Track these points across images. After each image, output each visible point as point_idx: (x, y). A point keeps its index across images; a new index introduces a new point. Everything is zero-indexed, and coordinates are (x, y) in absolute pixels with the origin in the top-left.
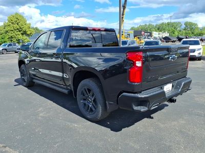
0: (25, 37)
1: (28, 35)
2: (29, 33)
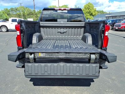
0: (91, 17)
1: (93, 16)
2: (93, 14)
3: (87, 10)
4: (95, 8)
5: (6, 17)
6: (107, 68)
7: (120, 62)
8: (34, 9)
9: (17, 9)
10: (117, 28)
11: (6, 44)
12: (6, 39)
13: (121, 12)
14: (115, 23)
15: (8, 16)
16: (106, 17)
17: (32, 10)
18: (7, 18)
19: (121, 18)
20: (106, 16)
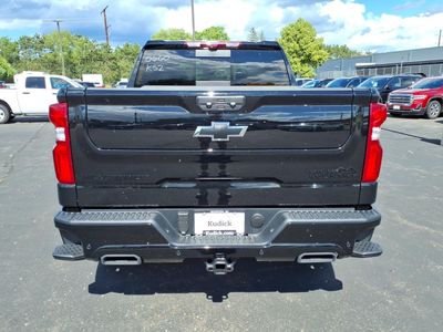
0: (306, 67)
1: (314, 64)
2: (316, 58)
3: (292, 45)
4: (318, 36)
5: (4, 71)
6: (379, 254)
7: (418, 227)
8: (105, 42)
9: (42, 42)
10: (397, 107)
11: (7, 170)
12: (6, 149)
13: (408, 53)
14: (389, 90)
15: (9, 65)
16: (358, 68)
17: (99, 44)
18: (6, 74)
19: (409, 72)
20: (358, 64)
